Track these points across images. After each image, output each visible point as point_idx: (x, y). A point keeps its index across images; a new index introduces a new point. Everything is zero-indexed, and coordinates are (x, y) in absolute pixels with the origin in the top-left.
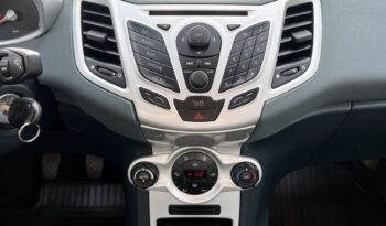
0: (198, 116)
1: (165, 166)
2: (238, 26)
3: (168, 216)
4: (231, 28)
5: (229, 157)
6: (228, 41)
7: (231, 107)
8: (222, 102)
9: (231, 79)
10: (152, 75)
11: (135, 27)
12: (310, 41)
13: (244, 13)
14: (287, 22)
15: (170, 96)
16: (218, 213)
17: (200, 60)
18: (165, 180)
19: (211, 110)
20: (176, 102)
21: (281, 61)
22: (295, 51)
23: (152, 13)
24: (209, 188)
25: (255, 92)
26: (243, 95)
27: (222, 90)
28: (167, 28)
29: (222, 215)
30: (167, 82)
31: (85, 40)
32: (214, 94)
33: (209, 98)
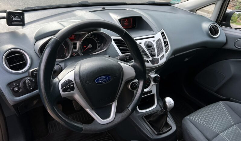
0: (155, 63)
4: (154, 41)
6: (154, 44)
7: (161, 60)
8: (159, 58)
9: (159, 53)
12: (167, 41)
13: (153, 37)
14: (162, 37)
15: (148, 59)
16: (151, 93)
17: (151, 50)
20: (150, 60)
21: (165, 46)
22: (166, 44)
24: (149, 85)
26: (162, 56)
27: (158, 56)
28: (141, 43)
30: (147, 56)
31: (120, 49)
32: (156, 57)
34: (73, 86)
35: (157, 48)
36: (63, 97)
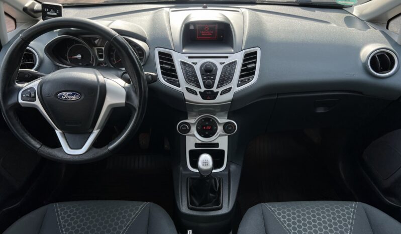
0: (209, 98)
1: (194, 124)
2: (224, 63)
3: (194, 148)
4: (221, 64)
5: (222, 120)
7: (221, 94)
8: (218, 92)
9: (221, 83)
10: (190, 82)
11: (183, 63)
12: (254, 68)
13: (227, 57)
14: (245, 60)
15: (197, 90)
16: (218, 147)
17: (209, 76)
18: (194, 130)
19: (213, 95)
20: (200, 92)
21: (241, 76)
22: (247, 72)
23: (190, 57)
24: (213, 134)
25: (230, 89)
26: (226, 90)
27: (217, 88)
28: (196, 64)
29: (219, 148)
30: (197, 85)
32: (214, 89)
33: (212, 91)
34: (35, 97)
35: (221, 76)
36: (23, 106)
